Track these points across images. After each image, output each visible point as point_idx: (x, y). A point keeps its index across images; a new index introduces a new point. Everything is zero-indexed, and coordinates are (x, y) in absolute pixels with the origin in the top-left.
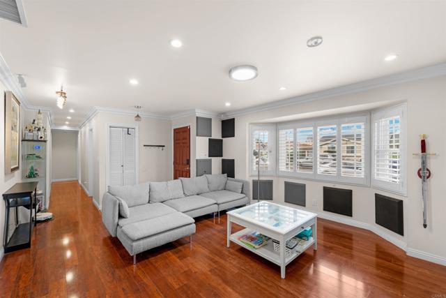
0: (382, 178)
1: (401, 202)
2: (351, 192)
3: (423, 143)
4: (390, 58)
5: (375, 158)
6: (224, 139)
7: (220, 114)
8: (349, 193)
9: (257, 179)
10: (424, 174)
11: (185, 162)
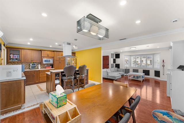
0: (156, 67)
1: (159, 71)
2: (149, 70)
3: (163, 61)
4: (158, 47)
5: (154, 63)
6: (116, 59)
7: (115, 53)
8: (149, 71)
9: (126, 68)
10: (163, 66)
11: (107, 64)
